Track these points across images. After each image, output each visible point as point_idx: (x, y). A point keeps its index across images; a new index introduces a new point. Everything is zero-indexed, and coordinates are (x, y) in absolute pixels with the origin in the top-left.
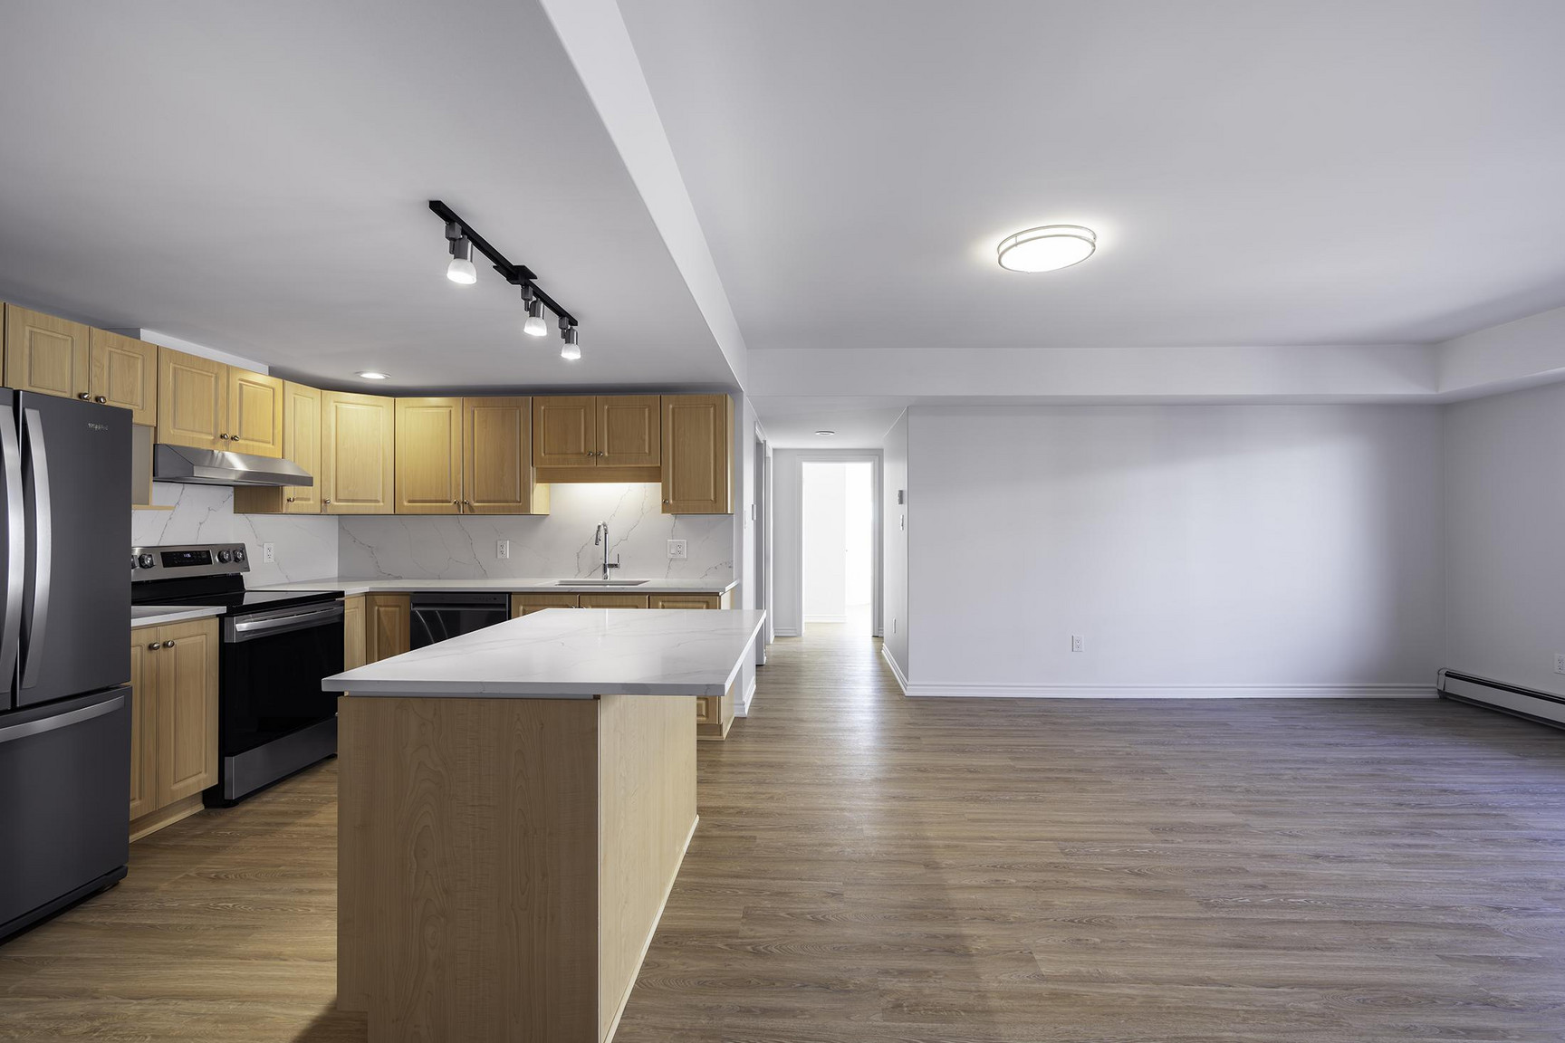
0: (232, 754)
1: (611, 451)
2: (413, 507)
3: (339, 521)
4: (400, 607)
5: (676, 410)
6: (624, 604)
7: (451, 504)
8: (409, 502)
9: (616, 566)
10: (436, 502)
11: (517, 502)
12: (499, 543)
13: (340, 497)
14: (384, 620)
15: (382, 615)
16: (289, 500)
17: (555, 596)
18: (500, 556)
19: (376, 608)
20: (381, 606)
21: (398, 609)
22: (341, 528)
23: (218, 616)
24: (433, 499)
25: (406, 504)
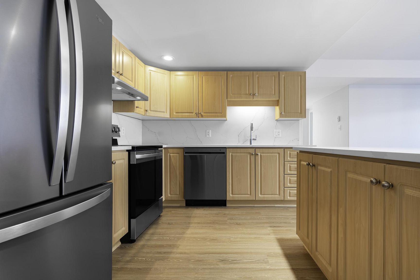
0: (134, 218)
1: (259, 93)
2: (178, 115)
3: (142, 123)
4: (179, 153)
5: (285, 77)
6: (274, 152)
7: (194, 114)
8: (176, 113)
9: (256, 140)
10: (187, 113)
11: (220, 113)
12: (207, 131)
13: (152, 109)
14: (172, 159)
15: (171, 157)
16: (137, 107)
17: (245, 149)
18: (207, 136)
19: (169, 154)
20: (171, 153)
21: (178, 154)
22: (143, 125)
23: (127, 151)
24: (186, 111)
25: (175, 114)
